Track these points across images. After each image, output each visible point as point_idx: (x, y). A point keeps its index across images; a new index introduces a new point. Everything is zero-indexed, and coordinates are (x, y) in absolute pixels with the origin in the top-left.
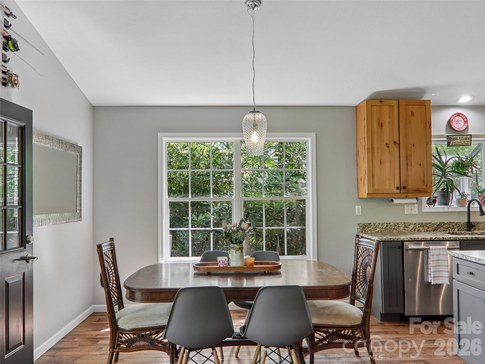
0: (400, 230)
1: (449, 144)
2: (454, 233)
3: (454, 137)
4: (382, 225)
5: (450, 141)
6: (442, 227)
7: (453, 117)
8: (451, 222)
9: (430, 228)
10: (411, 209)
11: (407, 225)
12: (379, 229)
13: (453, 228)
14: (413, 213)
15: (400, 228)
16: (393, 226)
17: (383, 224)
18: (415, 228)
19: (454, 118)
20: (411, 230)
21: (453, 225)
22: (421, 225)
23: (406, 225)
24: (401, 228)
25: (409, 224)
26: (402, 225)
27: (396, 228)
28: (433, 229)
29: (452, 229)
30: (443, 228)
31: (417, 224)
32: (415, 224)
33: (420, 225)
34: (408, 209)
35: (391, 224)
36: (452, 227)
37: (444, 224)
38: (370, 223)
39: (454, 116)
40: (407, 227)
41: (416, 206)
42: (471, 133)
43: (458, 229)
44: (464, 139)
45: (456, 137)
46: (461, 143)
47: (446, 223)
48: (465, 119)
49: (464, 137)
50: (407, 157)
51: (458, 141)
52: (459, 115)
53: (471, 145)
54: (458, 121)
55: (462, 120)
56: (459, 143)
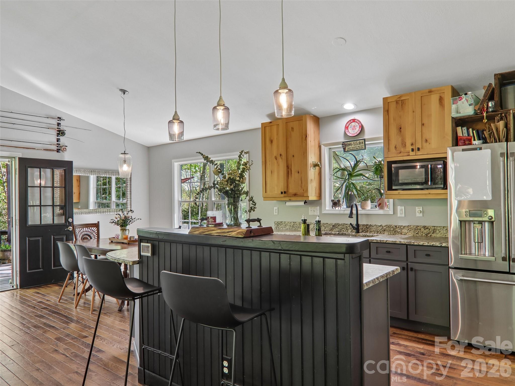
1: (345, 151)
2: (343, 233)
3: (349, 143)
4: (290, 223)
5: (345, 147)
6: (337, 227)
7: (348, 123)
8: (345, 224)
10: (314, 210)
12: (288, 227)
13: (347, 229)
14: (316, 214)
16: (298, 224)
19: (350, 124)
20: (311, 229)
21: (346, 226)
27: (300, 226)
28: (329, 229)
29: (346, 230)
30: (338, 229)
34: (311, 211)
37: (339, 225)
38: (282, 222)
39: (350, 123)
41: (318, 207)
42: (366, 137)
43: (351, 230)
44: (358, 144)
45: (350, 142)
46: (356, 148)
47: (341, 224)
48: (360, 124)
49: (358, 141)
50: (288, 167)
51: (353, 146)
52: (354, 120)
53: (365, 149)
54: (354, 127)
55: (358, 125)
56: (354, 148)
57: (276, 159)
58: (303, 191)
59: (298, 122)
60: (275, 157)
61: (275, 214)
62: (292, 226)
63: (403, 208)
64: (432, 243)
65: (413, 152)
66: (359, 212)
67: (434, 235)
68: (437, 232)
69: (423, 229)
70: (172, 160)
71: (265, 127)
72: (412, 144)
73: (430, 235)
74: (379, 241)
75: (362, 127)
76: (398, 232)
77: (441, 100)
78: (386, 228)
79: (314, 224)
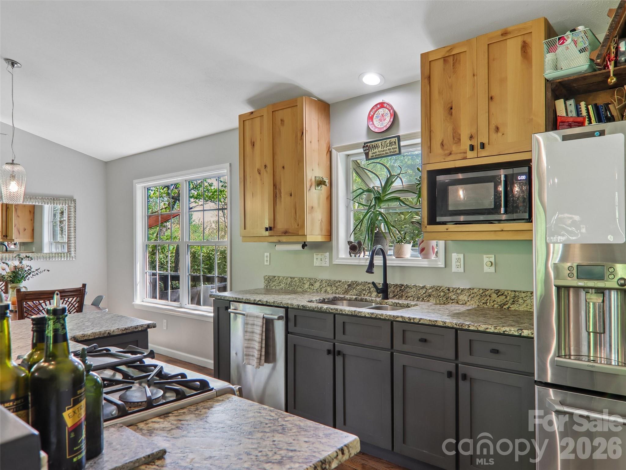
0: (305, 288)
1: (367, 159)
2: (363, 299)
3: (373, 143)
4: (286, 280)
5: (367, 151)
6: (354, 288)
8: (367, 282)
9: (339, 289)
10: (321, 259)
12: (283, 286)
13: (370, 292)
14: (323, 265)
15: (304, 286)
16: (297, 281)
17: (287, 278)
18: (321, 287)
19: (376, 111)
20: (317, 290)
21: (369, 287)
23: (312, 281)
24: (306, 286)
25: (315, 280)
26: (307, 281)
27: (300, 284)
28: (343, 290)
30: (356, 290)
31: (324, 282)
32: (322, 281)
33: (327, 283)
34: (317, 259)
35: (295, 279)
36: (368, 289)
37: (357, 284)
38: (275, 277)
39: (376, 109)
40: (312, 285)
41: (327, 254)
42: (401, 133)
44: (388, 145)
45: (376, 143)
46: (384, 152)
47: (360, 283)
48: (391, 111)
49: (388, 141)
50: (275, 185)
51: (380, 149)
52: (382, 105)
53: (400, 153)
54: (383, 116)
55: (389, 112)
56: (382, 153)
57: (260, 173)
58: (298, 226)
59: (289, 110)
60: (258, 169)
61: (266, 263)
62: (288, 283)
63: (461, 256)
64: (503, 328)
65: (472, 152)
66: (387, 262)
67: (514, 307)
68: (521, 301)
69: (494, 296)
70: (134, 181)
71: (244, 121)
72: (471, 137)
73: (507, 306)
74: (407, 320)
75: (395, 116)
76: (453, 300)
77: (525, 48)
78: (433, 291)
79: (320, 281)
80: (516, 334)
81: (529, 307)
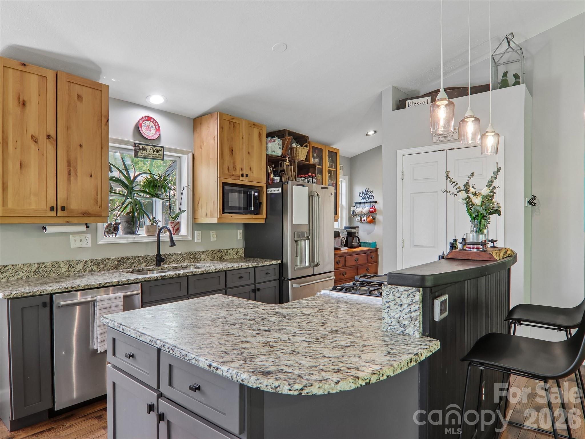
0: (61, 272)
1: (136, 155)
3: (143, 146)
4: (28, 267)
5: (138, 150)
6: (124, 263)
7: (142, 120)
9: (108, 266)
10: (81, 240)
11: (74, 263)
13: (140, 264)
14: (84, 245)
15: (60, 270)
16: (49, 266)
17: (31, 265)
18: (85, 267)
19: (144, 121)
21: (139, 260)
22: (95, 263)
23: (72, 263)
24: (64, 270)
25: (77, 262)
26: (64, 264)
27: (54, 269)
28: (112, 266)
29: (138, 264)
30: (127, 264)
31: (89, 262)
32: (86, 261)
33: (93, 263)
34: (75, 241)
35: (45, 264)
36: (138, 262)
37: (128, 259)
38: (7, 266)
40: (73, 267)
41: (89, 235)
42: (164, 145)
43: (145, 264)
44: (155, 151)
45: (146, 146)
46: (152, 155)
47: (130, 257)
49: (156, 148)
51: (148, 152)
52: (149, 119)
53: (163, 160)
54: (149, 127)
55: (154, 126)
56: (149, 155)
57: (36, 142)
59: (91, 90)
62: (32, 270)
63: (200, 232)
65: (243, 177)
67: (226, 258)
68: (229, 254)
69: (218, 253)
72: (241, 169)
73: (223, 258)
76: (198, 259)
77: (260, 135)
78: (187, 256)
79: (84, 262)
80: (276, 263)
81: (231, 256)
